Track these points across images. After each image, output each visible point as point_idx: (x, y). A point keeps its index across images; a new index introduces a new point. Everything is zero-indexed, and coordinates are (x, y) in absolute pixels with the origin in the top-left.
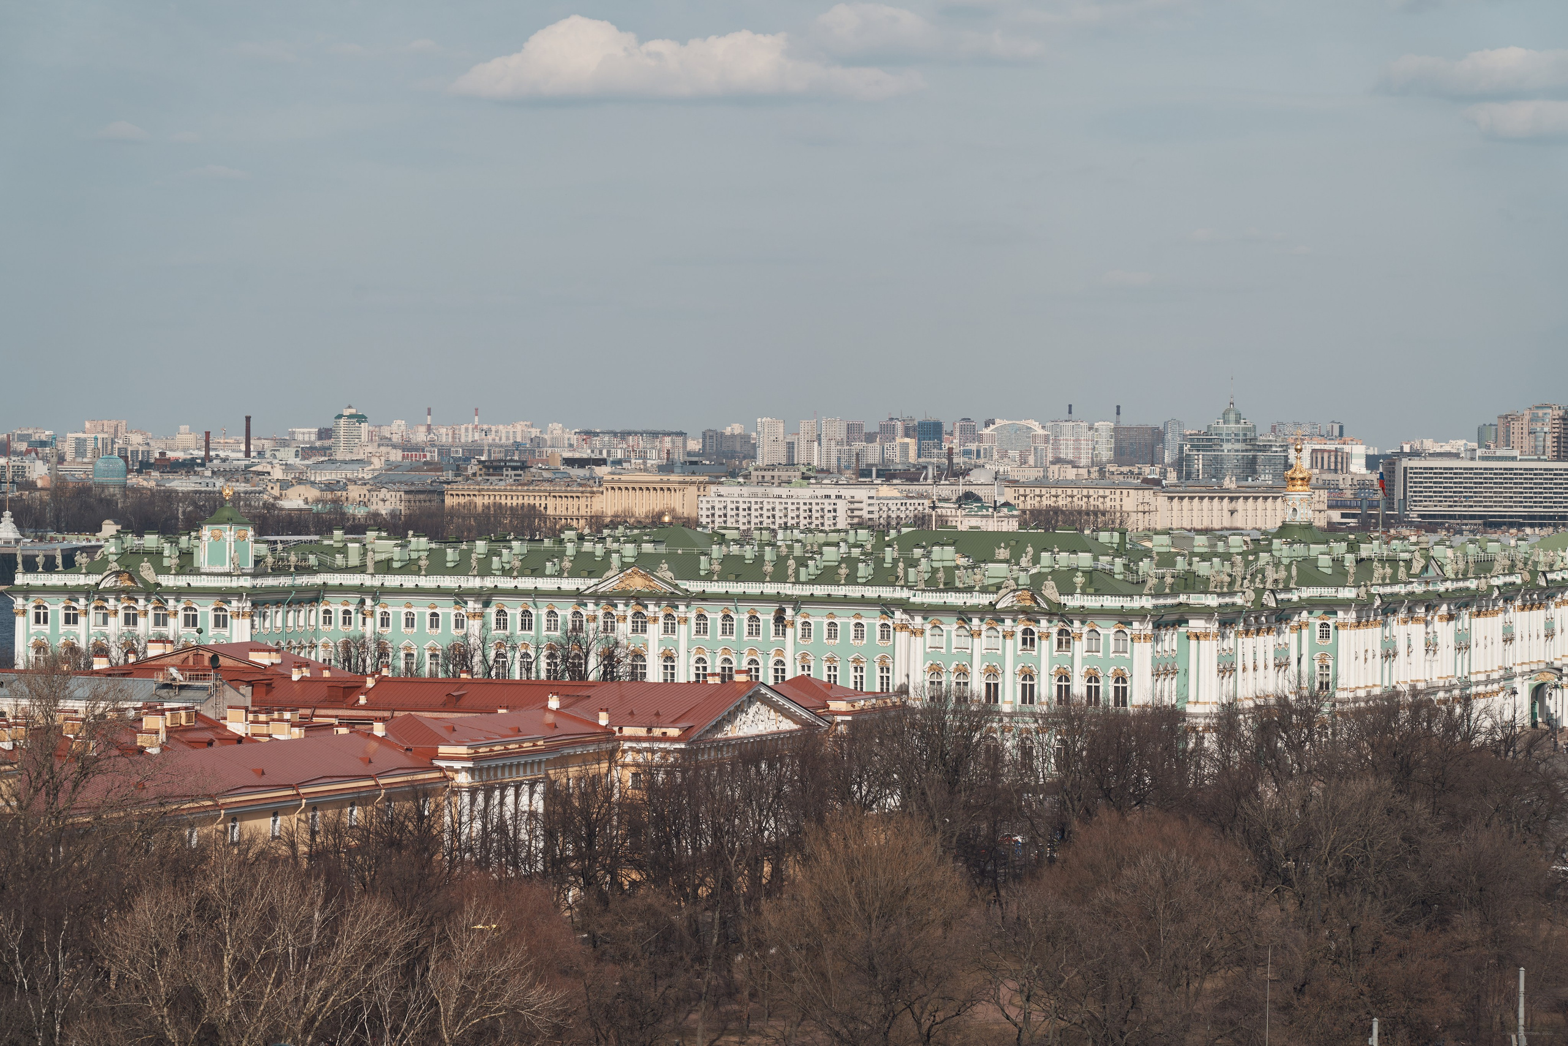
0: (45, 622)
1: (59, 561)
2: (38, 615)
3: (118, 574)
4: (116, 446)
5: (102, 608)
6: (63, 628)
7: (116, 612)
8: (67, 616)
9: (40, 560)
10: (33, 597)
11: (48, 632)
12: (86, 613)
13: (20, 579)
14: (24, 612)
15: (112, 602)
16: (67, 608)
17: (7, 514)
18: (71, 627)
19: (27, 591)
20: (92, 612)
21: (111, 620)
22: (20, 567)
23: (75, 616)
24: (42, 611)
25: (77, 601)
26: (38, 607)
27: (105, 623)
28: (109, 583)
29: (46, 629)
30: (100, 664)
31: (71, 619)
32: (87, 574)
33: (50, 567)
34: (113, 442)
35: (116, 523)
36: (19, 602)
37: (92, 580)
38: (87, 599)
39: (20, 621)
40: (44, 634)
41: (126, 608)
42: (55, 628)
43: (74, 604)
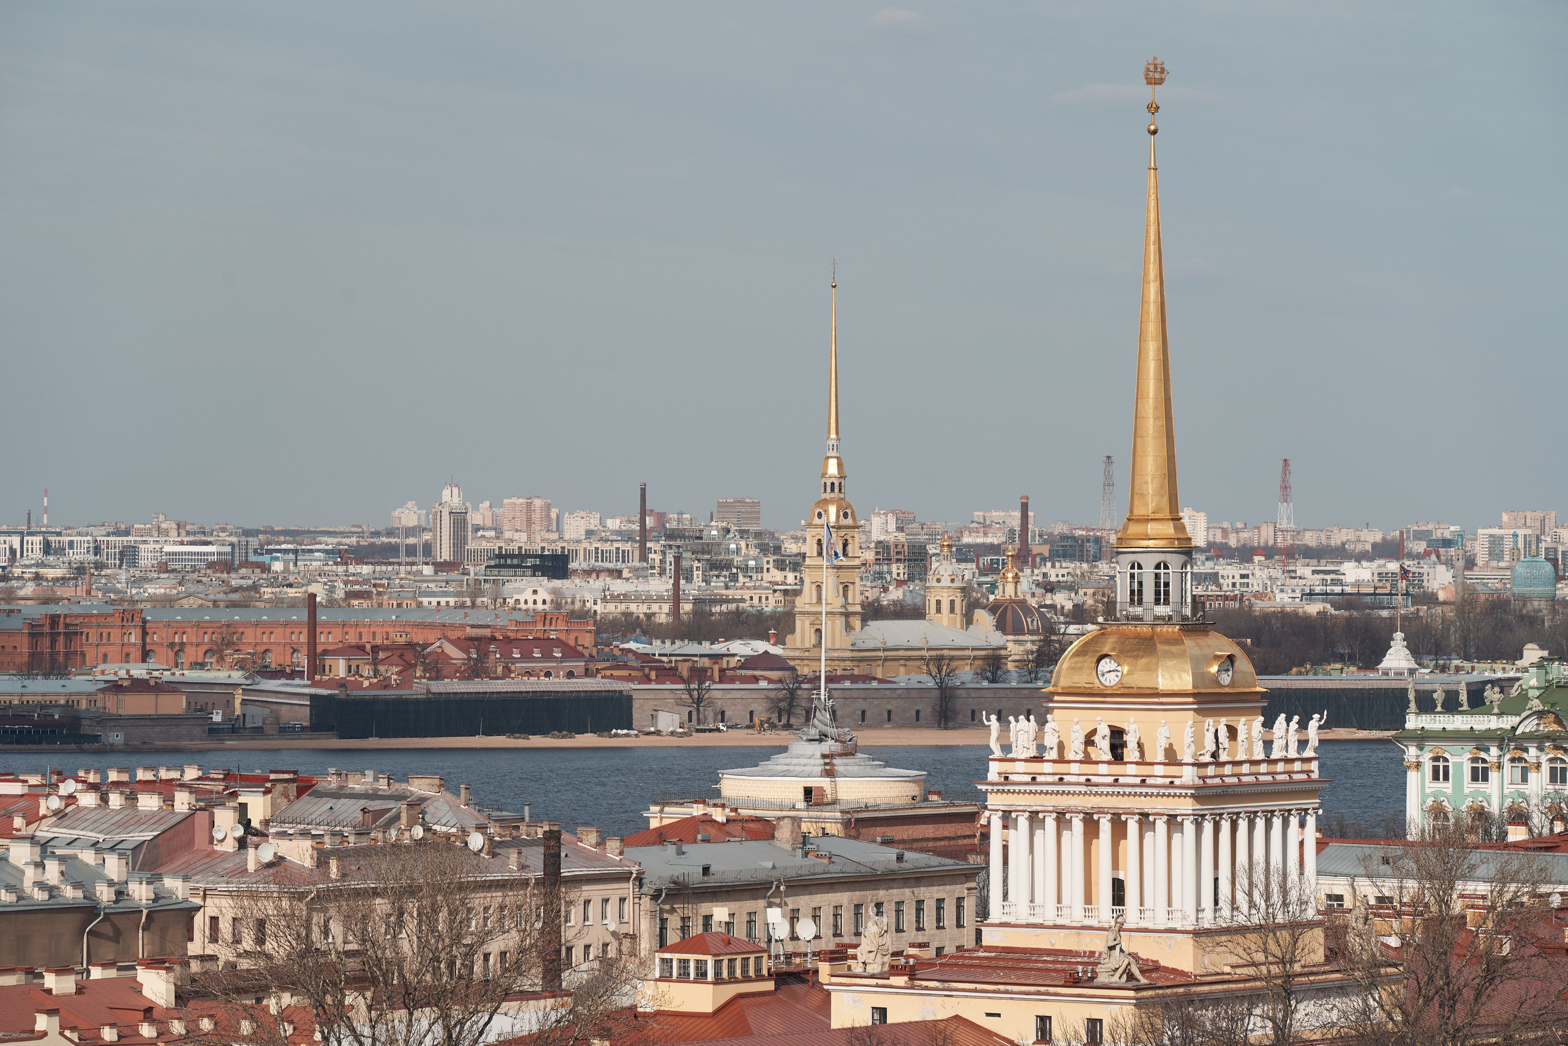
0: (1446, 778)
1: (1463, 697)
2: (1436, 770)
3: (1540, 714)
4: (1543, 545)
5: (1520, 759)
6: (1469, 786)
7: (1538, 766)
8: (1474, 770)
9: (1439, 696)
10: (1429, 746)
11: (1449, 791)
12: (1500, 767)
13: (1414, 722)
14: (1418, 765)
15: (1533, 751)
16: (1474, 760)
17: (1399, 635)
18: (1480, 785)
19: (1422, 738)
20: (1507, 765)
21: (1532, 776)
22: (1413, 706)
23: (1485, 771)
24: (1441, 764)
25: (1487, 750)
26: (1436, 759)
27: (1524, 779)
28: (1529, 726)
29: (1446, 787)
30: (1517, 834)
31: (1480, 774)
32: (1501, 714)
33: (1451, 705)
34: (1538, 540)
35: (1542, 648)
36: (1411, 752)
37: (1507, 722)
38: (1501, 748)
39: (1412, 777)
40: (1445, 794)
41: (1551, 760)
42: (1458, 787)
43: (1483, 755)
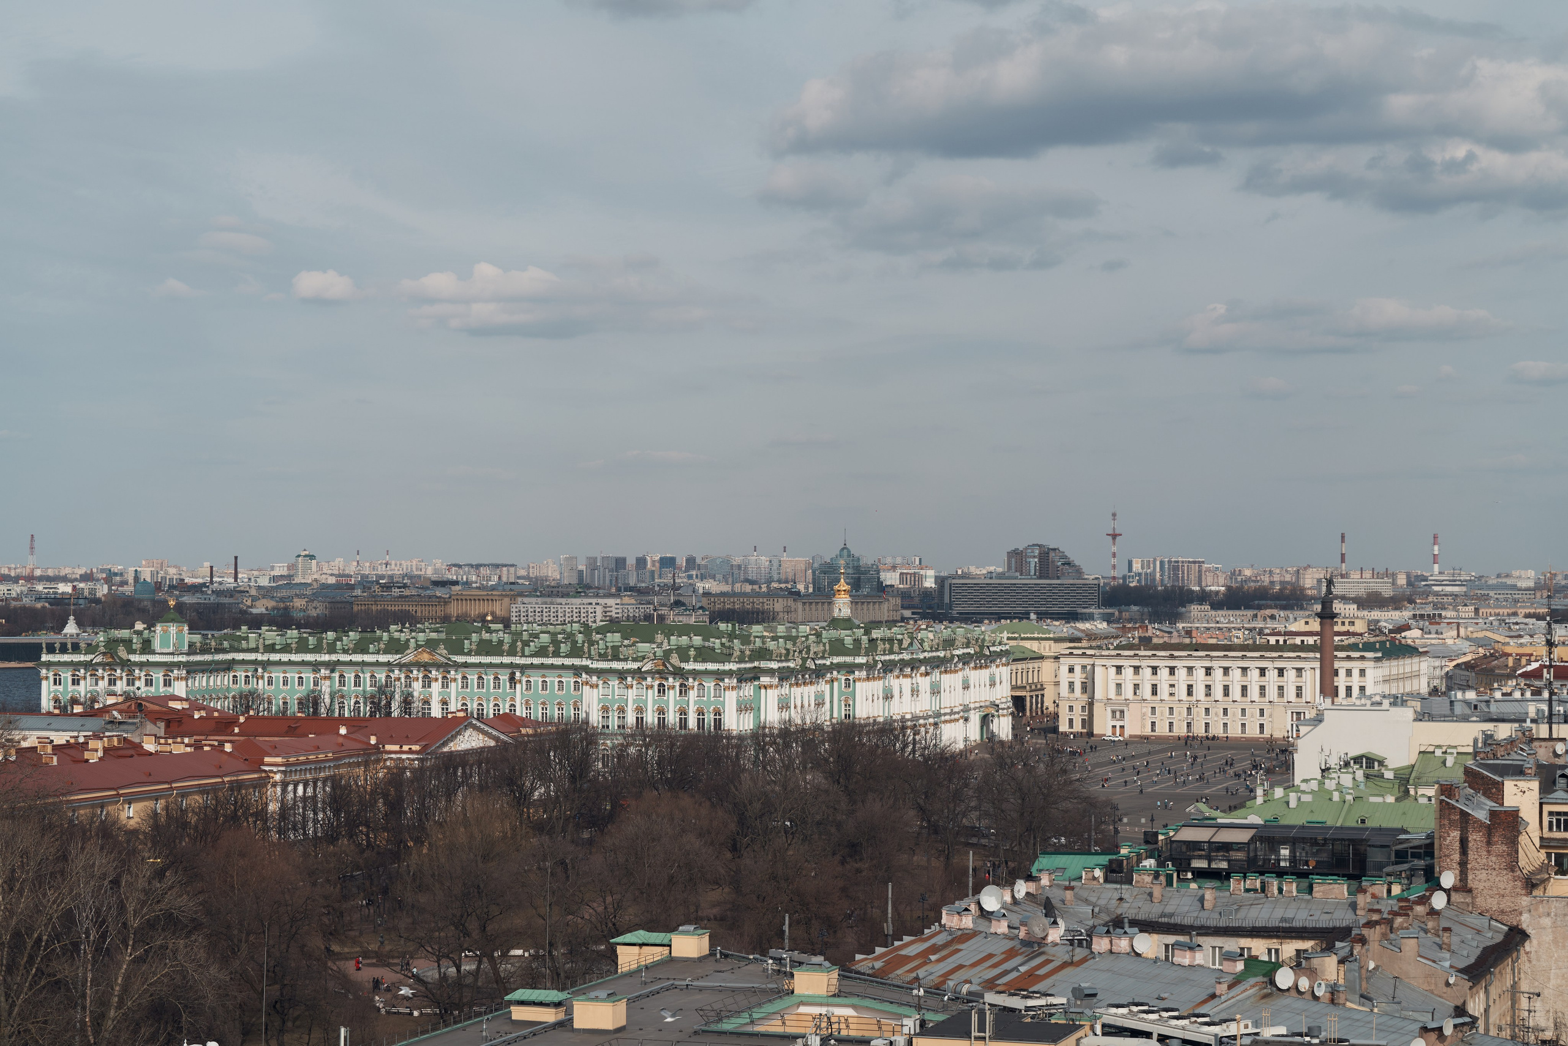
0: (60, 684)
1: (69, 646)
2: (55, 680)
3: (104, 654)
5: (95, 675)
6: (70, 688)
7: (103, 678)
8: (73, 680)
9: (57, 646)
10: (52, 669)
11: (61, 690)
12: (85, 678)
13: (45, 658)
14: (47, 678)
15: (100, 671)
16: (73, 675)
17: (72, 617)
18: (76, 687)
19: (49, 665)
20: (88, 678)
21: (100, 683)
22: (44, 650)
23: (78, 680)
24: (58, 677)
25: (79, 671)
26: (55, 675)
27: (97, 684)
28: (99, 659)
29: (60, 688)
31: (76, 682)
32: (85, 654)
33: (64, 650)
36: (44, 672)
37: (88, 658)
38: (85, 669)
39: (44, 683)
40: (59, 691)
41: (109, 675)
42: (66, 688)
43: (77, 673)
